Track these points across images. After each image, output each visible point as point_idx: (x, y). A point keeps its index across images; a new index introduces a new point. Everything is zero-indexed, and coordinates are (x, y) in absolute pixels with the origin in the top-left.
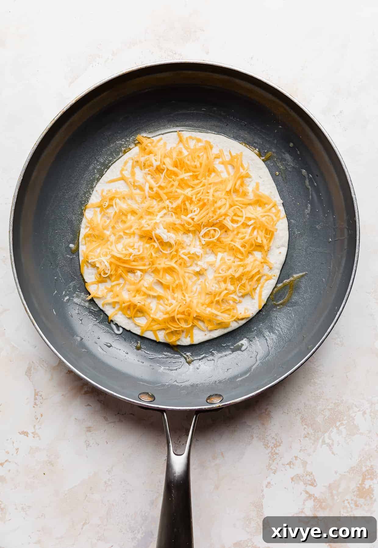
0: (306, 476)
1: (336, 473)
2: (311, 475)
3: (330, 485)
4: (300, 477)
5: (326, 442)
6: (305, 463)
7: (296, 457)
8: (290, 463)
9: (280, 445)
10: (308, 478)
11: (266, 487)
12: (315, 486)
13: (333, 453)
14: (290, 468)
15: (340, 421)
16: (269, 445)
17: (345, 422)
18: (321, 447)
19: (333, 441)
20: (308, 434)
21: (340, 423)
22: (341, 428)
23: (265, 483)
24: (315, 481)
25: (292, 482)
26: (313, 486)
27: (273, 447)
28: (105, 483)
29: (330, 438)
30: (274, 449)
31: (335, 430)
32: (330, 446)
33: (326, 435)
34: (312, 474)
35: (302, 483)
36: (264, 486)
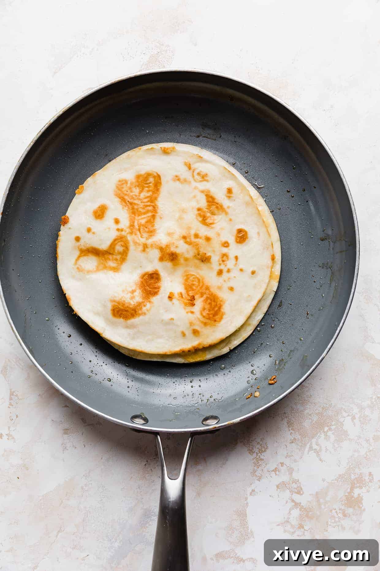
0: (293, 483)
1: (324, 480)
2: (298, 483)
3: (317, 493)
4: (286, 485)
5: (314, 448)
6: (291, 471)
7: (282, 464)
8: (275, 470)
9: (265, 451)
10: (295, 486)
11: (251, 494)
12: (302, 494)
13: (321, 460)
14: (276, 474)
15: (327, 426)
16: (253, 451)
17: (333, 427)
18: (308, 454)
19: (321, 447)
20: (295, 439)
21: (328, 428)
22: (330, 433)
23: (249, 490)
24: (301, 489)
25: (277, 490)
26: (299, 494)
27: (258, 452)
28: (82, 488)
29: (317, 445)
30: (259, 454)
31: (323, 436)
32: (317, 452)
33: (314, 441)
34: (298, 481)
35: (288, 491)
36: (249, 494)
